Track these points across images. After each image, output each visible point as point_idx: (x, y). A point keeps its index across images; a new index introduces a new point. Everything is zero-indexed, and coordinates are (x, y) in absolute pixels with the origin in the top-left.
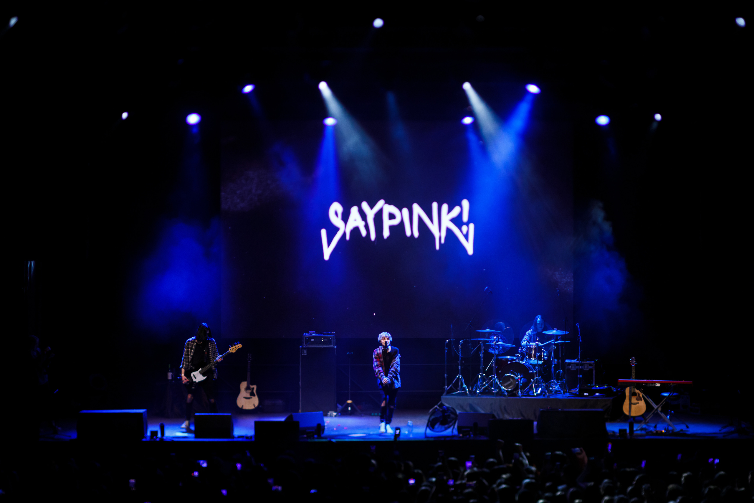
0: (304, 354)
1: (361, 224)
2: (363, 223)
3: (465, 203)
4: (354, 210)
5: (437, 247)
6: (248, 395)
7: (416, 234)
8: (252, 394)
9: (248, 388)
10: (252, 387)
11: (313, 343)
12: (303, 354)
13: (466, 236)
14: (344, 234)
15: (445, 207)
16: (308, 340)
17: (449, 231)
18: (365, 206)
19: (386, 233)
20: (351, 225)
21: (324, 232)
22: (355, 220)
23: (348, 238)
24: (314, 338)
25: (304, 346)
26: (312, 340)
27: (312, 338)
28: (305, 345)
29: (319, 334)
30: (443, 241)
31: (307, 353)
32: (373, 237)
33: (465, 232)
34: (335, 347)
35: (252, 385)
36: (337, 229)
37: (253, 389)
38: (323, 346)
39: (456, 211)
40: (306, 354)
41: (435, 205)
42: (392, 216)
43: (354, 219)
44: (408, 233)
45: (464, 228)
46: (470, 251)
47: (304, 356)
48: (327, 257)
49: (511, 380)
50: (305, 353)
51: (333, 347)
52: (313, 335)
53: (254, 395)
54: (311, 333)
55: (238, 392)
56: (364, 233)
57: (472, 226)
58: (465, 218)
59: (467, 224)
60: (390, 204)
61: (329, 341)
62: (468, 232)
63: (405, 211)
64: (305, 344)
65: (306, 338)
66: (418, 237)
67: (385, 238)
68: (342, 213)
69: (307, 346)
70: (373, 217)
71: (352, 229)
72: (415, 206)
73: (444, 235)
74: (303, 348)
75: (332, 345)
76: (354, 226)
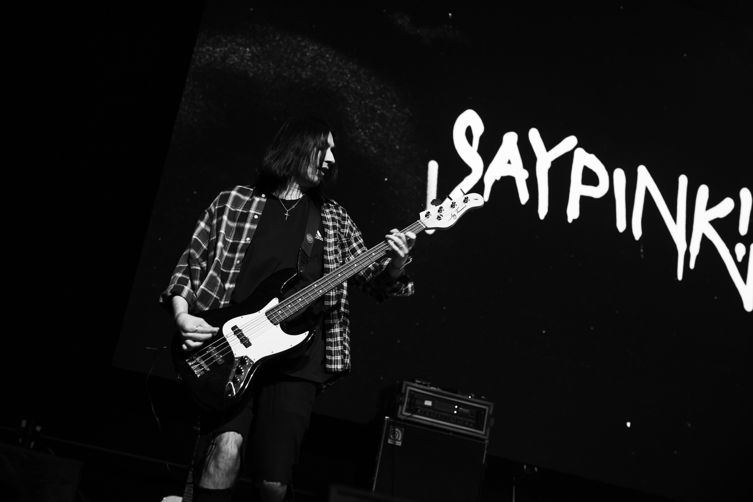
0: (395, 440)
1: (521, 176)
2: (526, 174)
3: (746, 196)
4: (510, 139)
5: (680, 277)
7: (637, 233)
11: (426, 412)
12: (390, 442)
13: (742, 268)
15: (703, 192)
16: (415, 401)
18: (535, 137)
19: (573, 211)
20: (499, 168)
21: (433, 167)
22: (509, 162)
24: (432, 397)
25: (401, 414)
26: (428, 403)
27: (429, 398)
28: (404, 414)
30: (692, 265)
31: (403, 440)
32: (543, 211)
33: (740, 259)
36: (468, 171)
39: (727, 206)
40: (399, 443)
41: (683, 181)
42: (590, 178)
43: (507, 161)
44: (621, 226)
45: (740, 250)
46: (749, 305)
47: (394, 446)
51: (482, 437)
56: (524, 197)
58: (743, 229)
62: (746, 259)
63: (619, 175)
64: (407, 411)
65: (411, 392)
66: (641, 238)
67: (570, 220)
68: (482, 138)
69: (410, 416)
70: (549, 165)
71: (498, 178)
72: (642, 171)
73: (695, 250)
74: (397, 422)
75: (481, 433)
76: (505, 174)
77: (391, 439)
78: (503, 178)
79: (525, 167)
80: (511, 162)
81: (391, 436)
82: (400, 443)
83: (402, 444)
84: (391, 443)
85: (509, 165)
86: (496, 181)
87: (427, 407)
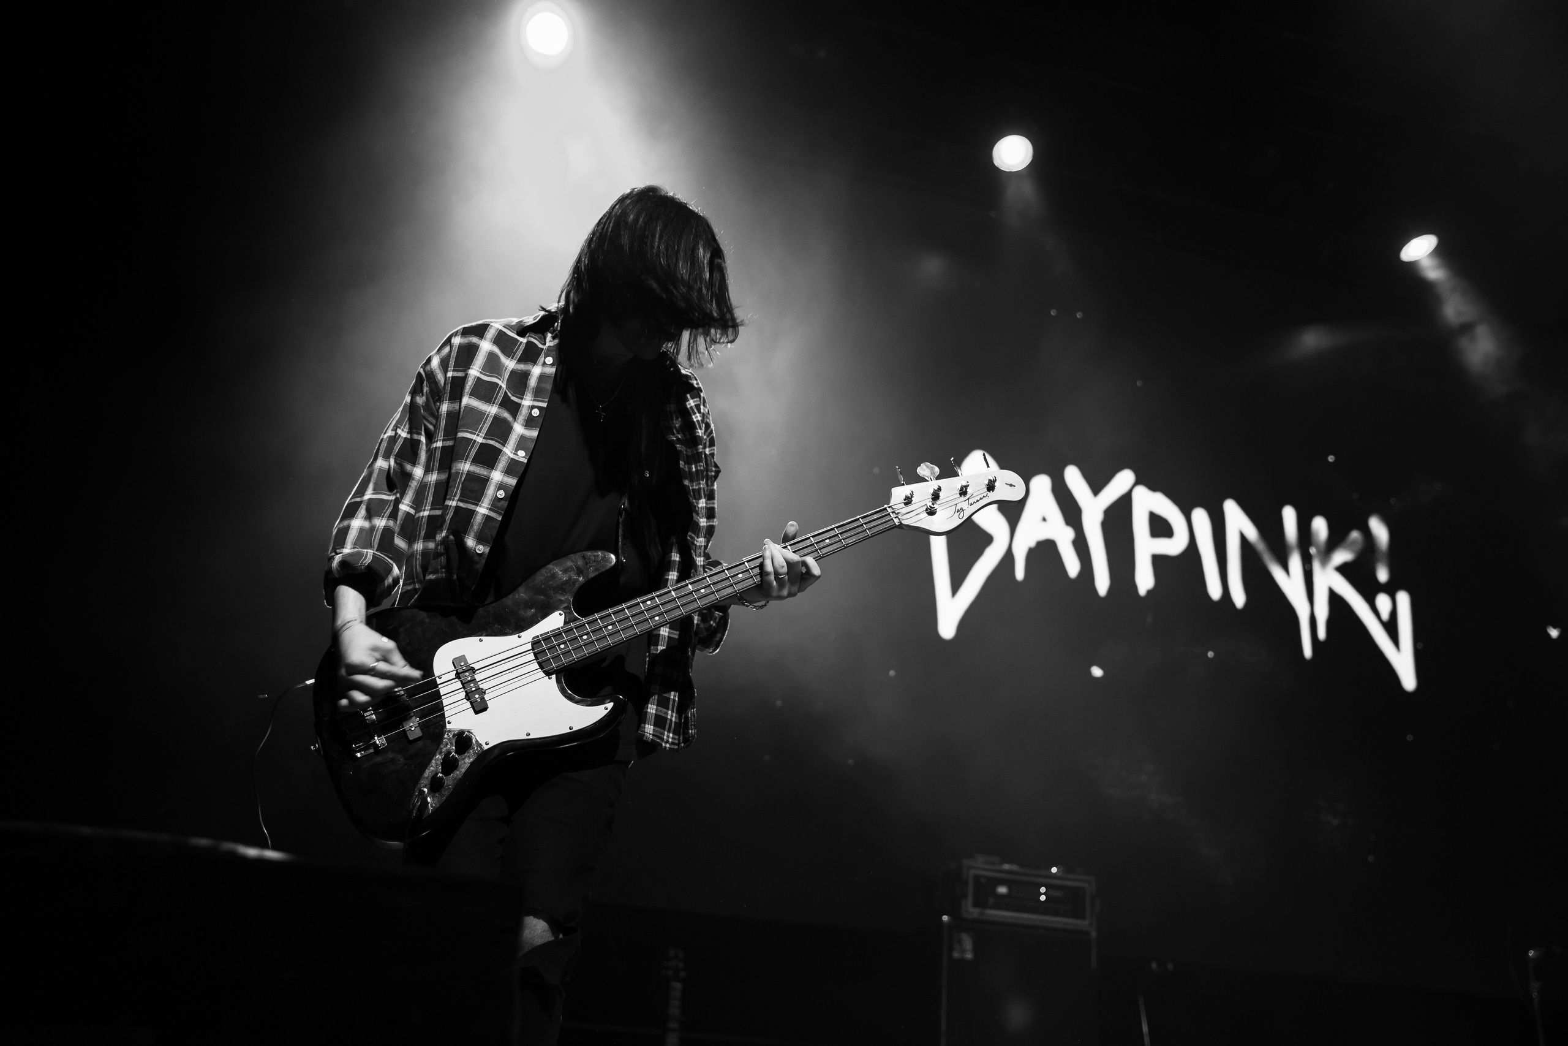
0: (963, 951)
1: (1064, 537)
2: (1069, 533)
3: (1377, 526)
4: (1041, 486)
5: (1308, 651)
7: (1239, 598)
11: (1002, 903)
12: (956, 955)
13: (1391, 627)
14: (1008, 558)
15: (1319, 527)
16: (983, 890)
17: (1336, 601)
18: (1073, 477)
19: (1145, 580)
20: (1031, 532)
22: (1044, 519)
23: (1020, 574)
24: (1009, 880)
25: (967, 912)
26: (1002, 890)
27: (1002, 882)
28: (971, 911)
30: (1322, 634)
31: (975, 949)
32: (1102, 583)
33: (1385, 615)
34: (1093, 932)
36: (987, 539)
38: (1047, 924)
39: (1354, 543)
40: (969, 956)
41: (1289, 516)
42: (1160, 527)
43: (1041, 518)
44: (1215, 591)
45: (1383, 602)
46: (1409, 681)
47: (962, 961)
48: (947, 628)
50: (966, 949)
51: (1087, 930)
52: (1003, 868)
56: (1073, 567)
57: (1403, 599)
58: (1383, 575)
59: (1390, 591)
60: (1153, 488)
61: (1070, 903)
62: (1394, 614)
63: (1201, 517)
64: (974, 906)
65: (975, 879)
66: (1245, 605)
67: (1142, 590)
70: (1100, 517)
71: (1033, 545)
72: (1231, 508)
73: (1322, 612)
74: (961, 924)
75: (1083, 924)
76: (1042, 537)
77: (956, 950)
79: (1067, 524)
80: (1047, 518)
81: (957, 947)
82: (971, 954)
83: (973, 955)
85: (1044, 523)
86: (1030, 549)
87: (1002, 896)
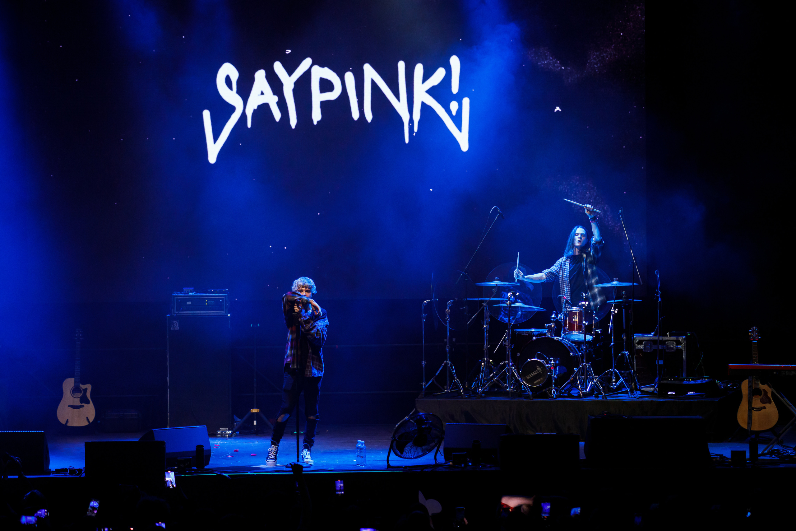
0: (174, 327)
1: (272, 100)
2: (276, 98)
3: (455, 62)
4: (260, 75)
5: (407, 141)
6: (77, 402)
7: (369, 117)
8: (84, 400)
9: (76, 390)
10: (83, 387)
11: (189, 308)
13: (457, 120)
14: (244, 116)
15: (419, 69)
16: (181, 304)
18: (278, 68)
19: (317, 116)
20: (255, 101)
21: (206, 115)
22: (262, 93)
23: (249, 123)
24: (192, 299)
25: (174, 313)
27: (189, 300)
29: (200, 293)
30: (416, 129)
31: (180, 326)
32: (293, 122)
33: (454, 113)
34: (229, 315)
35: (84, 383)
36: (232, 109)
37: (86, 390)
38: (208, 314)
39: (439, 74)
41: (401, 65)
42: (326, 86)
43: (260, 93)
44: (356, 115)
45: (454, 106)
46: (465, 146)
47: (175, 331)
48: (212, 158)
49: (539, 368)
50: (176, 326)
51: (226, 314)
52: (190, 294)
53: (88, 402)
54: (187, 290)
55: (60, 395)
56: (277, 115)
57: (466, 101)
58: (455, 88)
59: (459, 98)
60: (322, 66)
61: (218, 305)
62: (460, 111)
63: (349, 77)
64: (177, 311)
65: (177, 300)
66: (372, 120)
67: (315, 123)
68: (238, 82)
69: (178, 313)
70: (292, 86)
71: (256, 108)
72: (367, 68)
73: (417, 116)
74: (174, 317)
75: (223, 312)
76: (260, 103)
77: (172, 327)
78: (259, 106)
79: (274, 93)
80: (264, 92)
81: (172, 326)
82: (178, 328)
83: (179, 328)
84: (173, 329)
85: (262, 96)
86: (254, 110)
87: (189, 305)
